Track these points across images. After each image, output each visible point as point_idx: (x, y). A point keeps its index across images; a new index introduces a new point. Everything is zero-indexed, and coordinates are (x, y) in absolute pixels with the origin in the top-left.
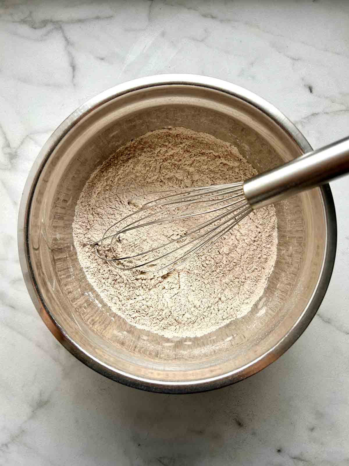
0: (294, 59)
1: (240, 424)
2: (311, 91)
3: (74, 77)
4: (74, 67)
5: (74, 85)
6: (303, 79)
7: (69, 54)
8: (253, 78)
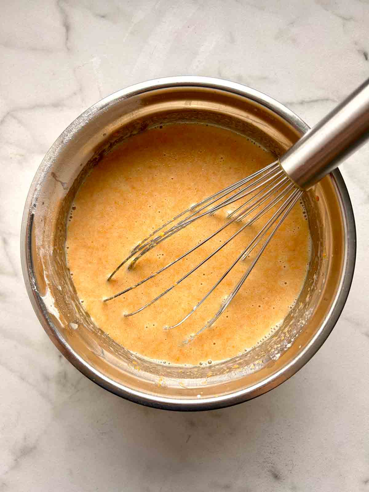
0: (344, 19)
1: (276, 477)
2: (366, 59)
3: (67, 39)
4: (67, 27)
5: (68, 49)
6: (356, 44)
7: (62, 11)
8: (294, 40)
